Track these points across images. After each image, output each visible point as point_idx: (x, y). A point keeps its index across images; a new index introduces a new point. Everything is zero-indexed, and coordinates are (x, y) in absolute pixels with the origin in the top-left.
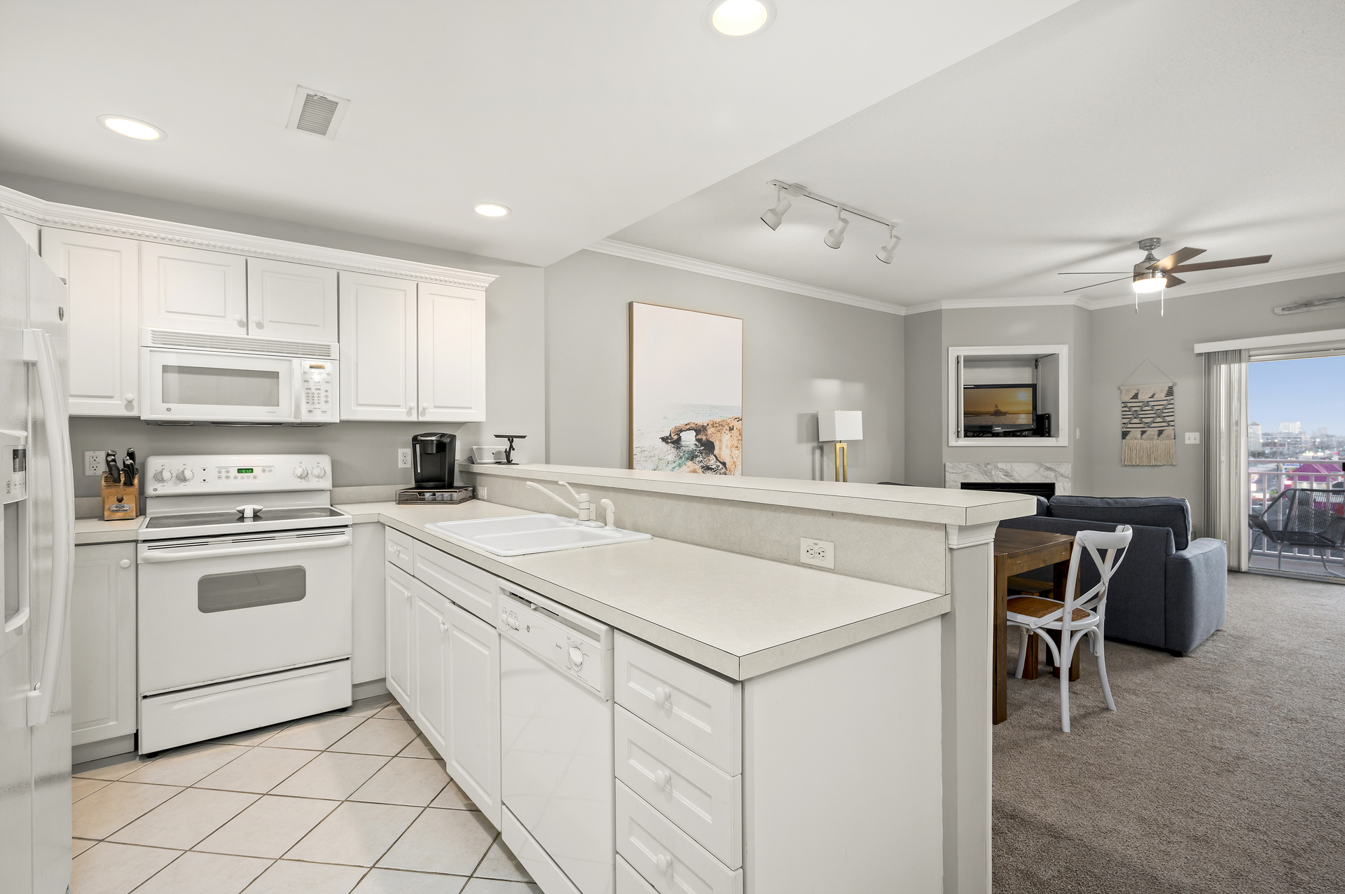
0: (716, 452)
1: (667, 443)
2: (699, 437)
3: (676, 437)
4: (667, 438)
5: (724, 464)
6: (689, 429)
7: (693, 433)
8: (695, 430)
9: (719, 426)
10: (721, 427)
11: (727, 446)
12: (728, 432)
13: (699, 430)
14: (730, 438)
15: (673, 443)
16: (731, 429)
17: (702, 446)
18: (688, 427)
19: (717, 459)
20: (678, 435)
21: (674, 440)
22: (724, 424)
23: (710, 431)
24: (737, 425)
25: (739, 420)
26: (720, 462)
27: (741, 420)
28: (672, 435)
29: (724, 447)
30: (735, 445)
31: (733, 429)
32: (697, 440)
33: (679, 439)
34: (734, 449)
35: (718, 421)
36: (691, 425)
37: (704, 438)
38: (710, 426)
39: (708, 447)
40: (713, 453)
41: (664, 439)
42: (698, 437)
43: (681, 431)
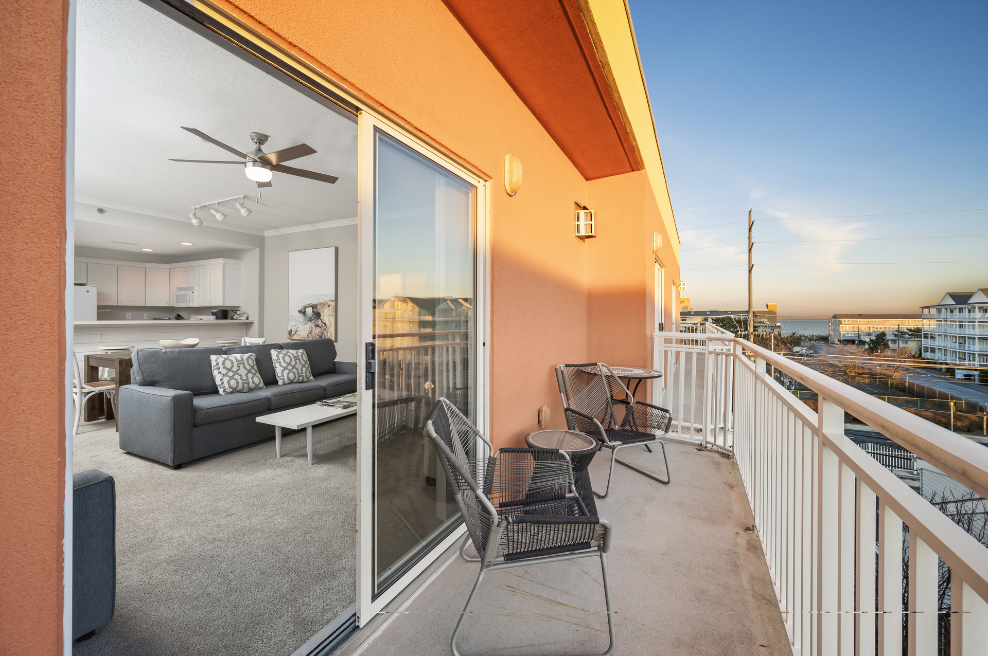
0: (321, 318)
1: (301, 313)
2: (314, 310)
5: (325, 324)
6: (309, 307)
7: (311, 308)
9: (323, 305)
11: (327, 315)
12: (327, 308)
13: (314, 307)
14: (329, 311)
15: (303, 313)
16: (329, 306)
17: (315, 315)
19: (322, 321)
20: (305, 309)
21: (303, 312)
22: (325, 303)
23: (319, 307)
24: (332, 304)
26: (323, 323)
27: (334, 301)
28: (302, 310)
29: (325, 315)
30: (331, 314)
32: (313, 312)
33: (305, 311)
34: (330, 316)
35: (322, 302)
36: (310, 304)
37: (316, 311)
38: (319, 304)
39: (317, 315)
40: (320, 319)
41: (299, 311)
43: (306, 307)
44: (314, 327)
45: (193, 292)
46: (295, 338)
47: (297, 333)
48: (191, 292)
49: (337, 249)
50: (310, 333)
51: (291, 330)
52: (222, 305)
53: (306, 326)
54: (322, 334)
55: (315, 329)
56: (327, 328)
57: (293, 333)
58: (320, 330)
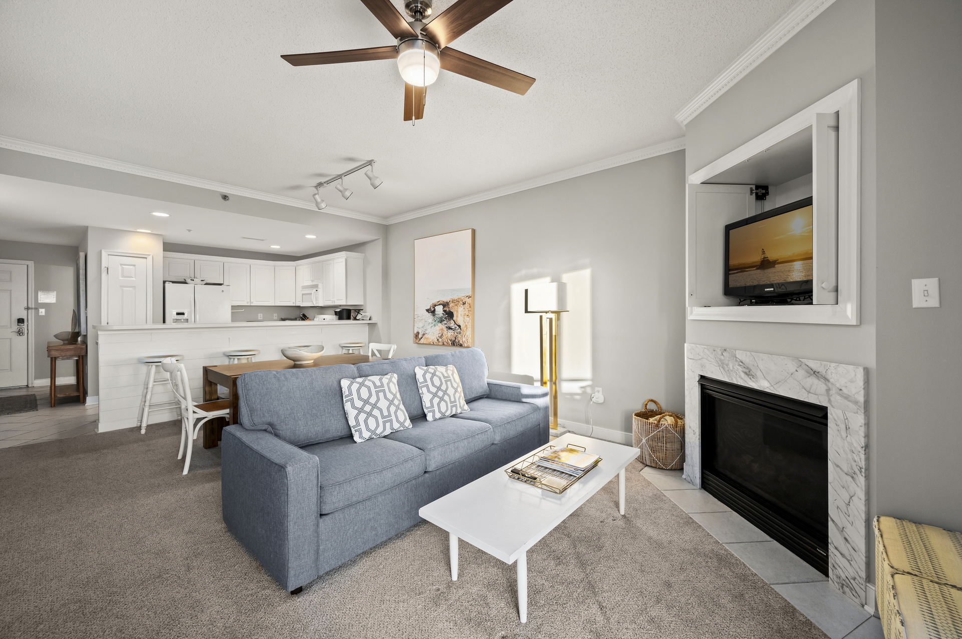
0: (454, 318)
1: (429, 312)
2: (445, 309)
3: (433, 309)
4: (429, 310)
5: (459, 326)
6: (439, 305)
7: (441, 307)
8: (443, 305)
9: (456, 302)
10: (457, 303)
11: (461, 315)
12: (462, 305)
13: (445, 305)
14: (464, 310)
15: (431, 312)
16: (464, 304)
17: (446, 314)
18: (439, 303)
19: (455, 323)
20: (434, 308)
21: (432, 311)
22: (459, 300)
23: (451, 305)
24: (468, 301)
25: (469, 297)
26: (457, 325)
27: (471, 297)
28: (431, 308)
29: (459, 315)
30: (467, 314)
31: (465, 303)
32: (444, 311)
33: (435, 310)
34: (466, 317)
35: (455, 299)
36: (441, 302)
37: (448, 309)
38: (451, 302)
39: (450, 315)
40: (453, 319)
41: (427, 310)
43: (435, 306)
44: (445, 329)
45: (317, 291)
46: (422, 342)
47: (425, 336)
48: (315, 290)
49: (474, 232)
50: (441, 337)
51: (418, 333)
52: (345, 304)
53: (435, 328)
54: (456, 338)
55: (446, 331)
56: (461, 332)
57: (420, 336)
58: (452, 334)
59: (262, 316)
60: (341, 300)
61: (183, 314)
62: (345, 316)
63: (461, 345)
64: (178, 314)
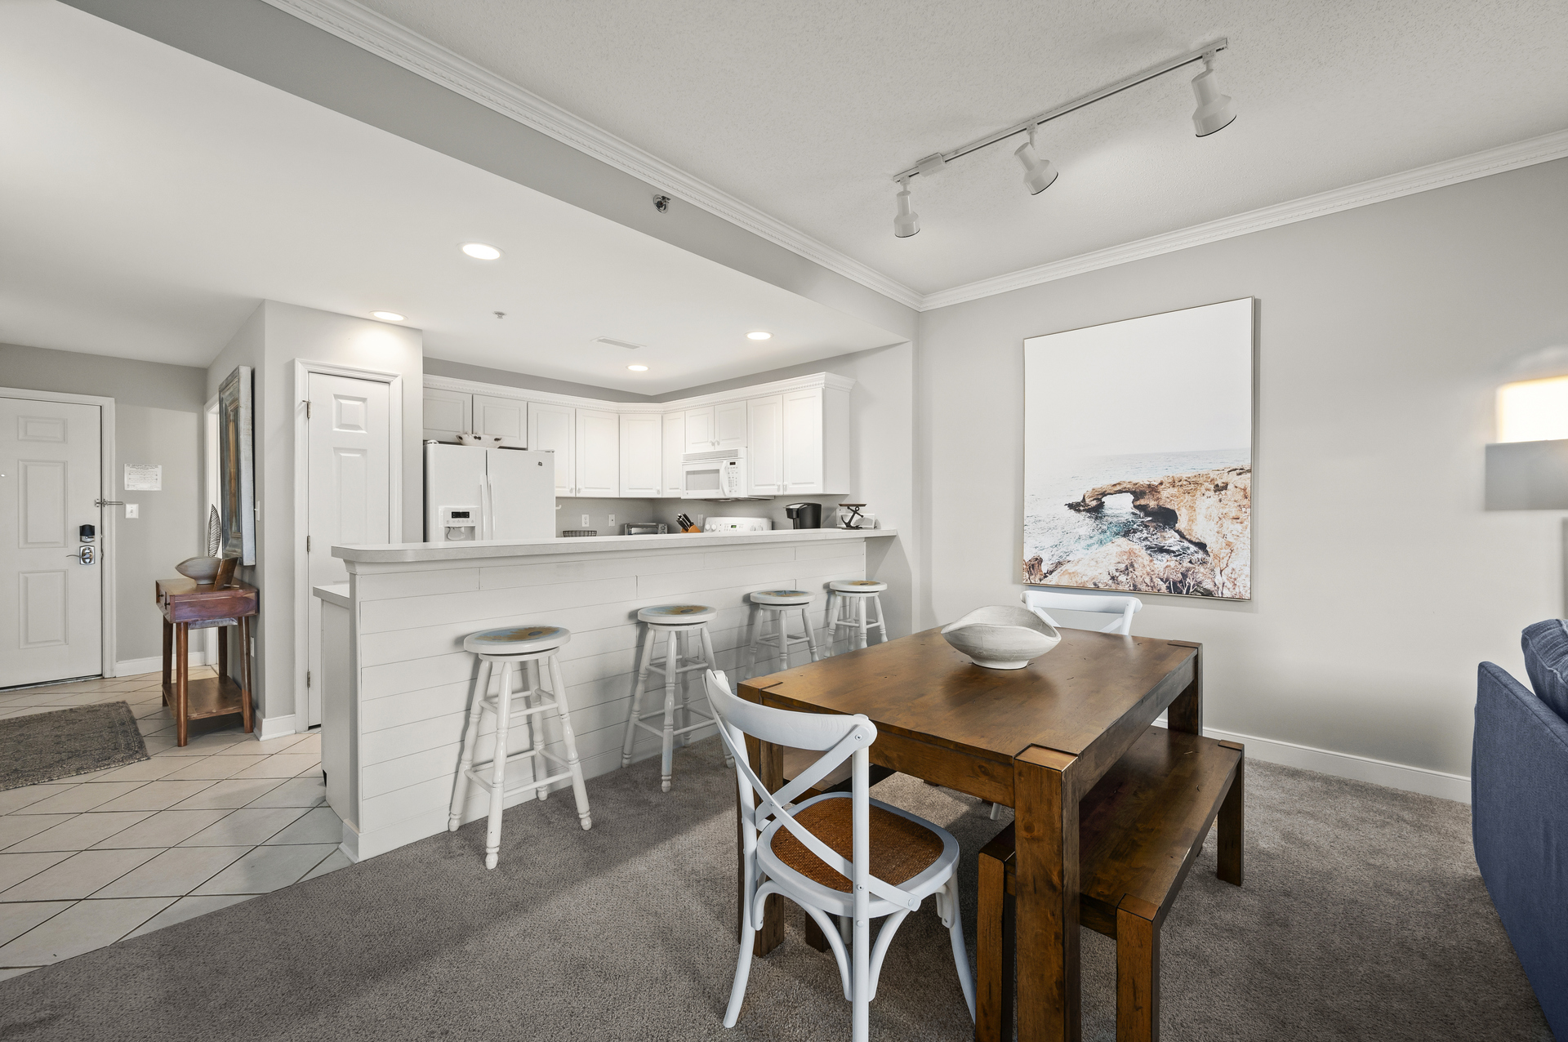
0: (1181, 525)
1: (1079, 511)
2: (1142, 502)
3: (1094, 503)
4: (1078, 504)
5: (1202, 546)
6: (1120, 492)
8: (1133, 493)
9: (1190, 486)
10: (1192, 486)
11: (1209, 518)
12: (1212, 493)
13: (1142, 492)
14: (1219, 504)
15: (1088, 511)
16: (1220, 488)
17: (1147, 515)
18: (1118, 488)
19: (1182, 536)
20: (1099, 499)
21: (1089, 508)
22: (1201, 480)
23: (1167, 492)
24: (1237, 480)
25: (1241, 472)
26: (1191, 542)
27: (1249, 471)
28: (1087, 501)
29: (1200, 518)
30: (1233, 515)
31: (1225, 487)
32: (1137, 507)
33: (1101, 505)
34: (1227, 523)
35: (1184, 477)
36: (1125, 485)
37: (1152, 504)
38: (1166, 484)
39: (1166, 518)
40: (1173, 527)
41: (1074, 507)
42: (1138, 503)
43: (1104, 494)
44: (1144, 553)
45: (733, 463)
46: (1053, 583)
47: (1064, 568)
48: (727, 462)
49: (1256, 305)
50: (1126, 571)
51: (1039, 561)
52: (816, 492)
53: (1103, 549)
54: (1184, 576)
55: (1148, 558)
56: (1210, 559)
57: (1045, 568)
58: (1172, 564)
59: (588, 520)
60: (808, 483)
61: (465, 515)
62: (809, 519)
63: (1208, 594)
64: (456, 515)
